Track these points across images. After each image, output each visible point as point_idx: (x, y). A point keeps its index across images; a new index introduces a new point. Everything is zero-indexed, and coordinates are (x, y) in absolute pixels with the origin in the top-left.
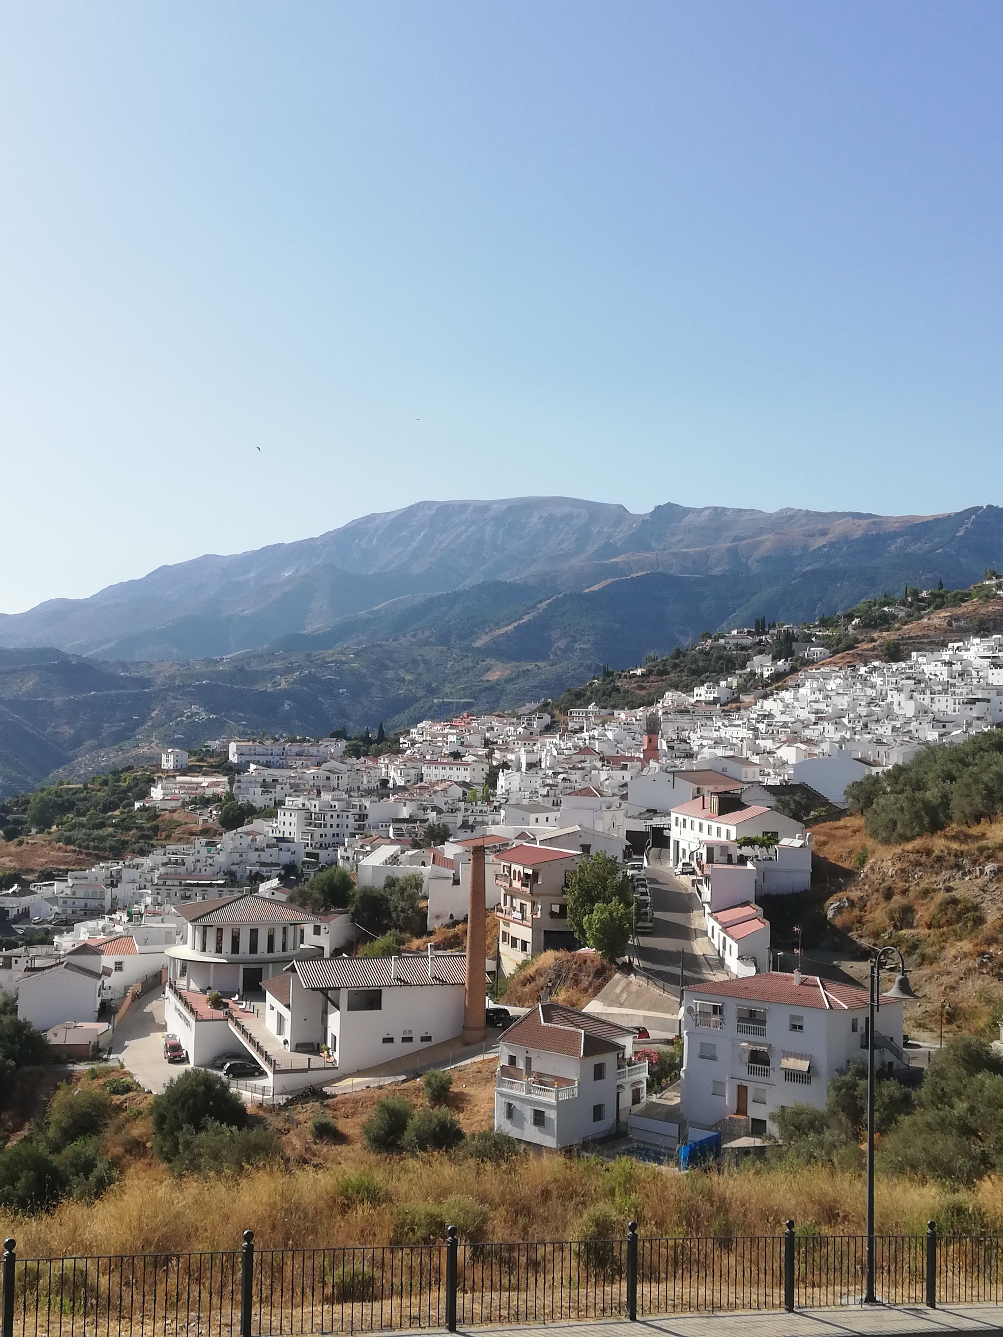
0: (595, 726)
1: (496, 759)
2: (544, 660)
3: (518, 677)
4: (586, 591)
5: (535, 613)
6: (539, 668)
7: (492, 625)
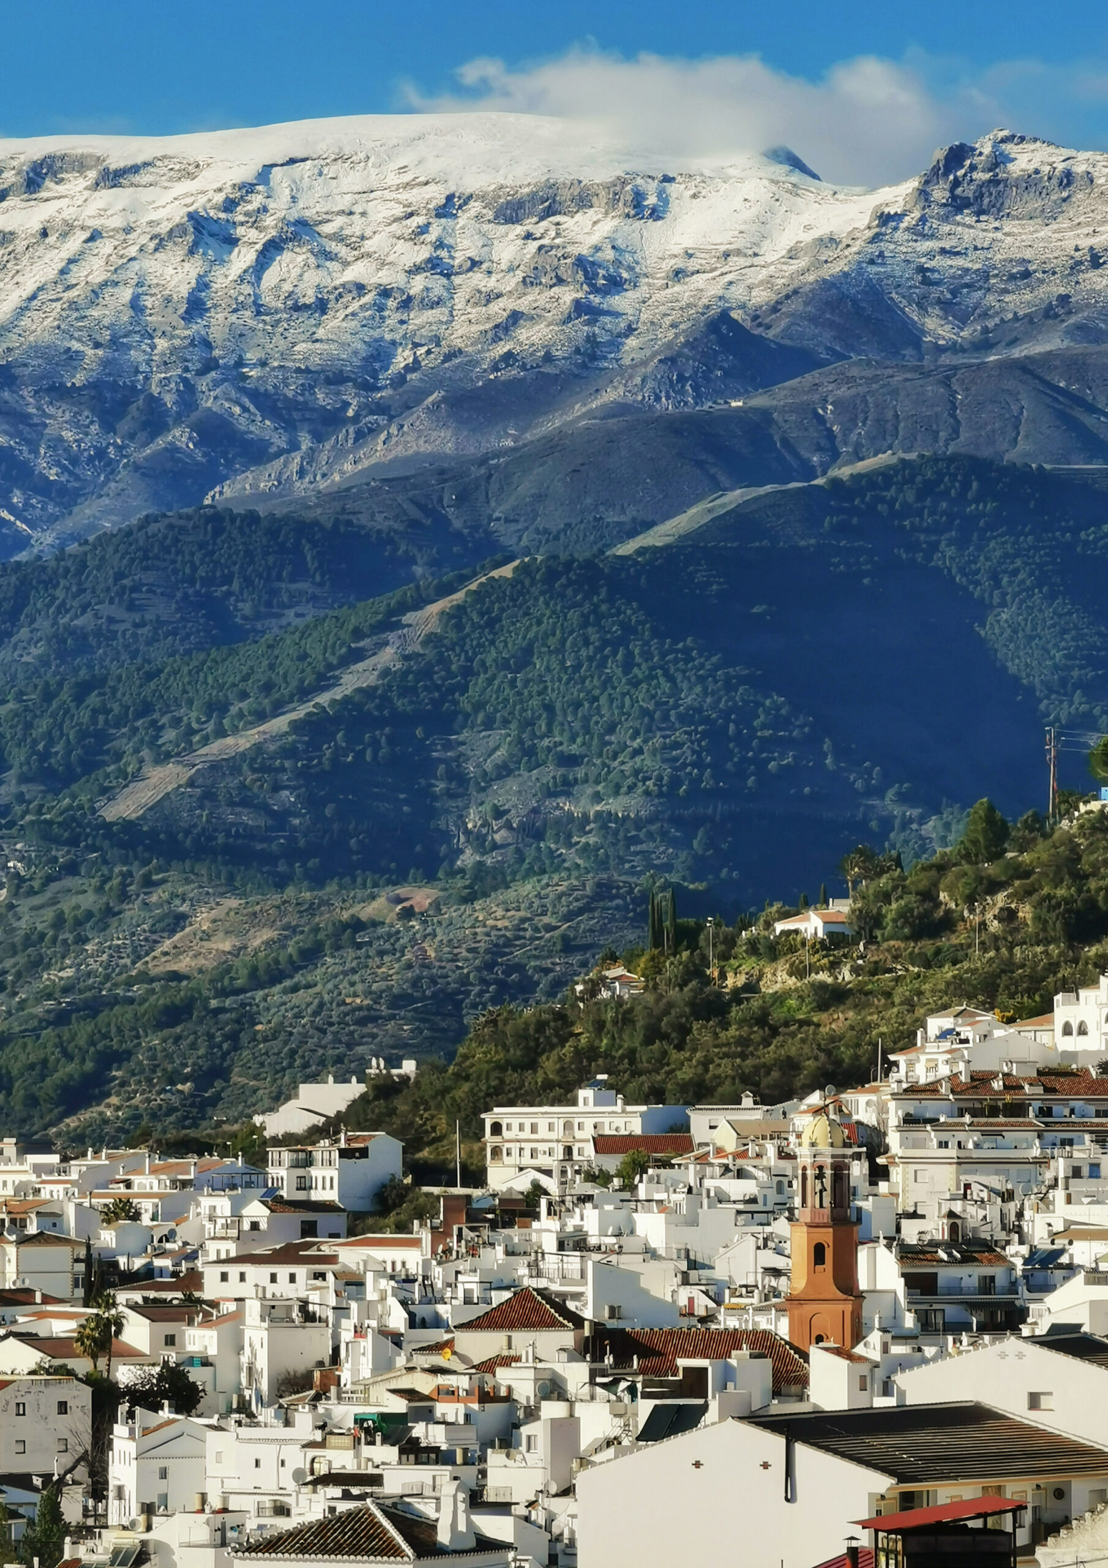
0: (589, 1189)
1: (130, 1354)
2: (430, 877)
3: (311, 956)
4: (627, 549)
5: (388, 657)
6: (408, 914)
7: (193, 716)
